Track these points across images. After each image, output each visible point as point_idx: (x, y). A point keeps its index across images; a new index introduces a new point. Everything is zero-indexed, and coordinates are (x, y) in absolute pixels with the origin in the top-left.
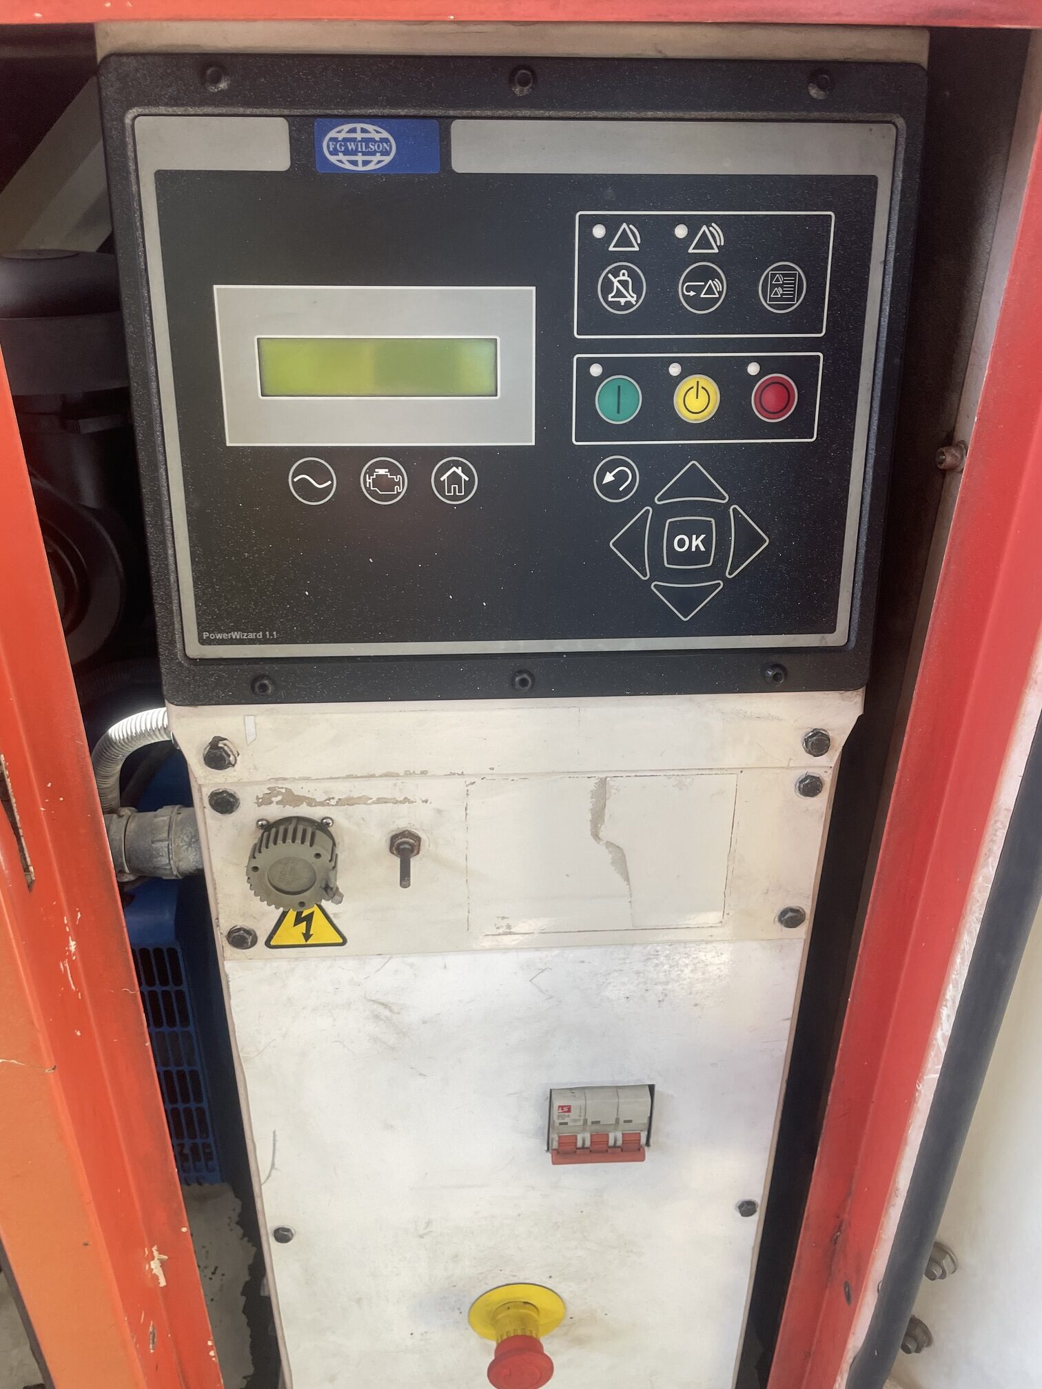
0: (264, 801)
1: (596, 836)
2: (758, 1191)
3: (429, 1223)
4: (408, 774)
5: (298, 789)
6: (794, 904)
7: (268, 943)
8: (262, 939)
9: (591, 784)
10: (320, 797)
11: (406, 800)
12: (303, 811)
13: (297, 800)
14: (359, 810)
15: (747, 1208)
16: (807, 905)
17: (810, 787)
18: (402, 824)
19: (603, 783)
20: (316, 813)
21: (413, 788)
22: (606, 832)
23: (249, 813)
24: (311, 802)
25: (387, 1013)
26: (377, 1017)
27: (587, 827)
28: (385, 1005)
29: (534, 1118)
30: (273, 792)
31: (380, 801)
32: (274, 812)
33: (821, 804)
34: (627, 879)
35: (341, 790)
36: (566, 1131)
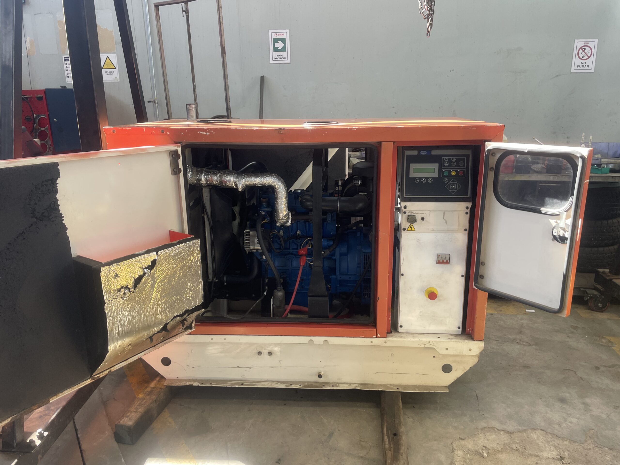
0: (409, 213)
1: (443, 219)
2: (464, 274)
3: (421, 275)
4: (424, 210)
5: (412, 212)
6: (466, 228)
7: (407, 230)
8: (406, 230)
9: (443, 212)
10: (414, 213)
11: (423, 213)
12: (413, 214)
13: (412, 213)
14: (418, 214)
15: (462, 276)
16: (467, 228)
17: (467, 213)
18: (423, 216)
19: (444, 212)
20: (414, 214)
21: (424, 212)
22: (445, 218)
23: (407, 214)
24: (413, 213)
25: (418, 241)
26: (417, 241)
27: (443, 218)
28: (418, 240)
29: (435, 258)
30: (410, 212)
31: (421, 213)
32: (410, 214)
33: (468, 215)
34: (447, 224)
35: (417, 212)
36: (439, 259)
